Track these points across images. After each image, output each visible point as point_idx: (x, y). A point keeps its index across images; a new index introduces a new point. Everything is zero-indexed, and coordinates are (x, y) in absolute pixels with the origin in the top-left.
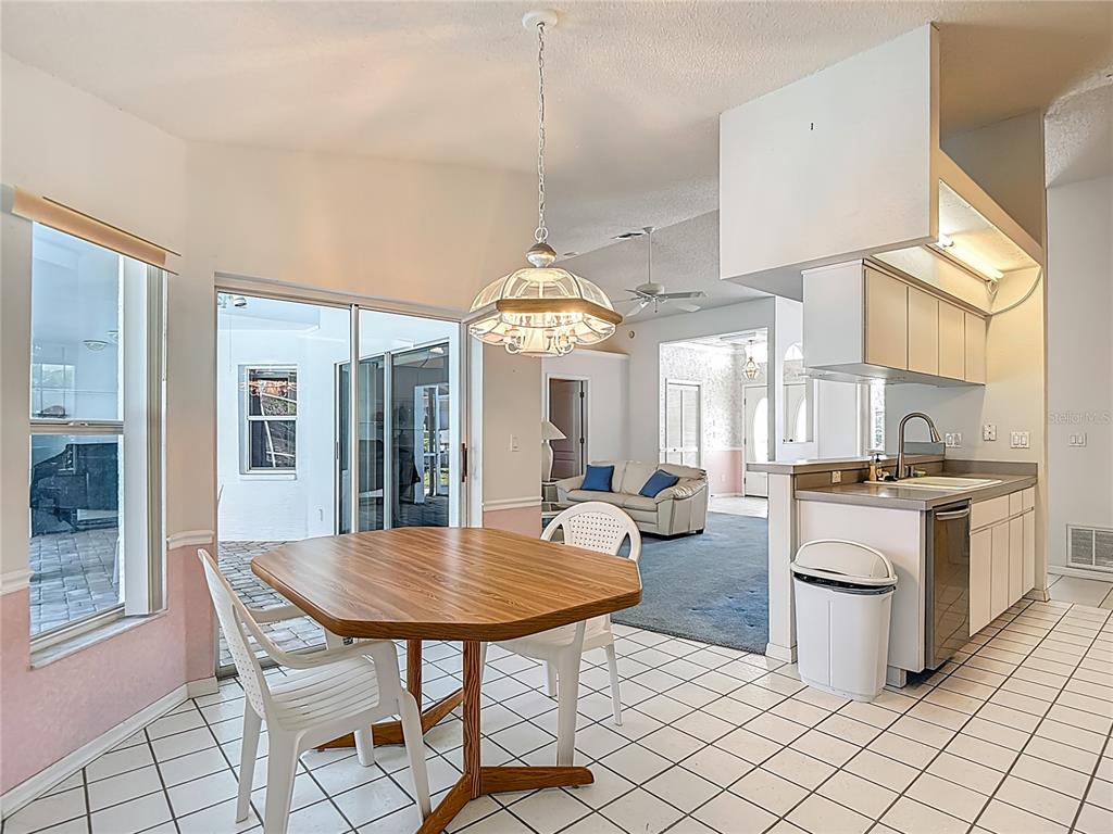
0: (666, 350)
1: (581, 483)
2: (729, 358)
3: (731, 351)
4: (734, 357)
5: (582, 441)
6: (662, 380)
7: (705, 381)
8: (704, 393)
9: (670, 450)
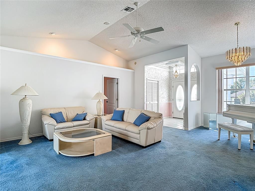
0: (147, 68)
1: (111, 117)
2: (168, 72)
3: (168, 70)
4: (170, 72)
5: (117, 100)
6: (145, 78)
7: (160, 80)
8: (159, 84)
9: (148, 103)
